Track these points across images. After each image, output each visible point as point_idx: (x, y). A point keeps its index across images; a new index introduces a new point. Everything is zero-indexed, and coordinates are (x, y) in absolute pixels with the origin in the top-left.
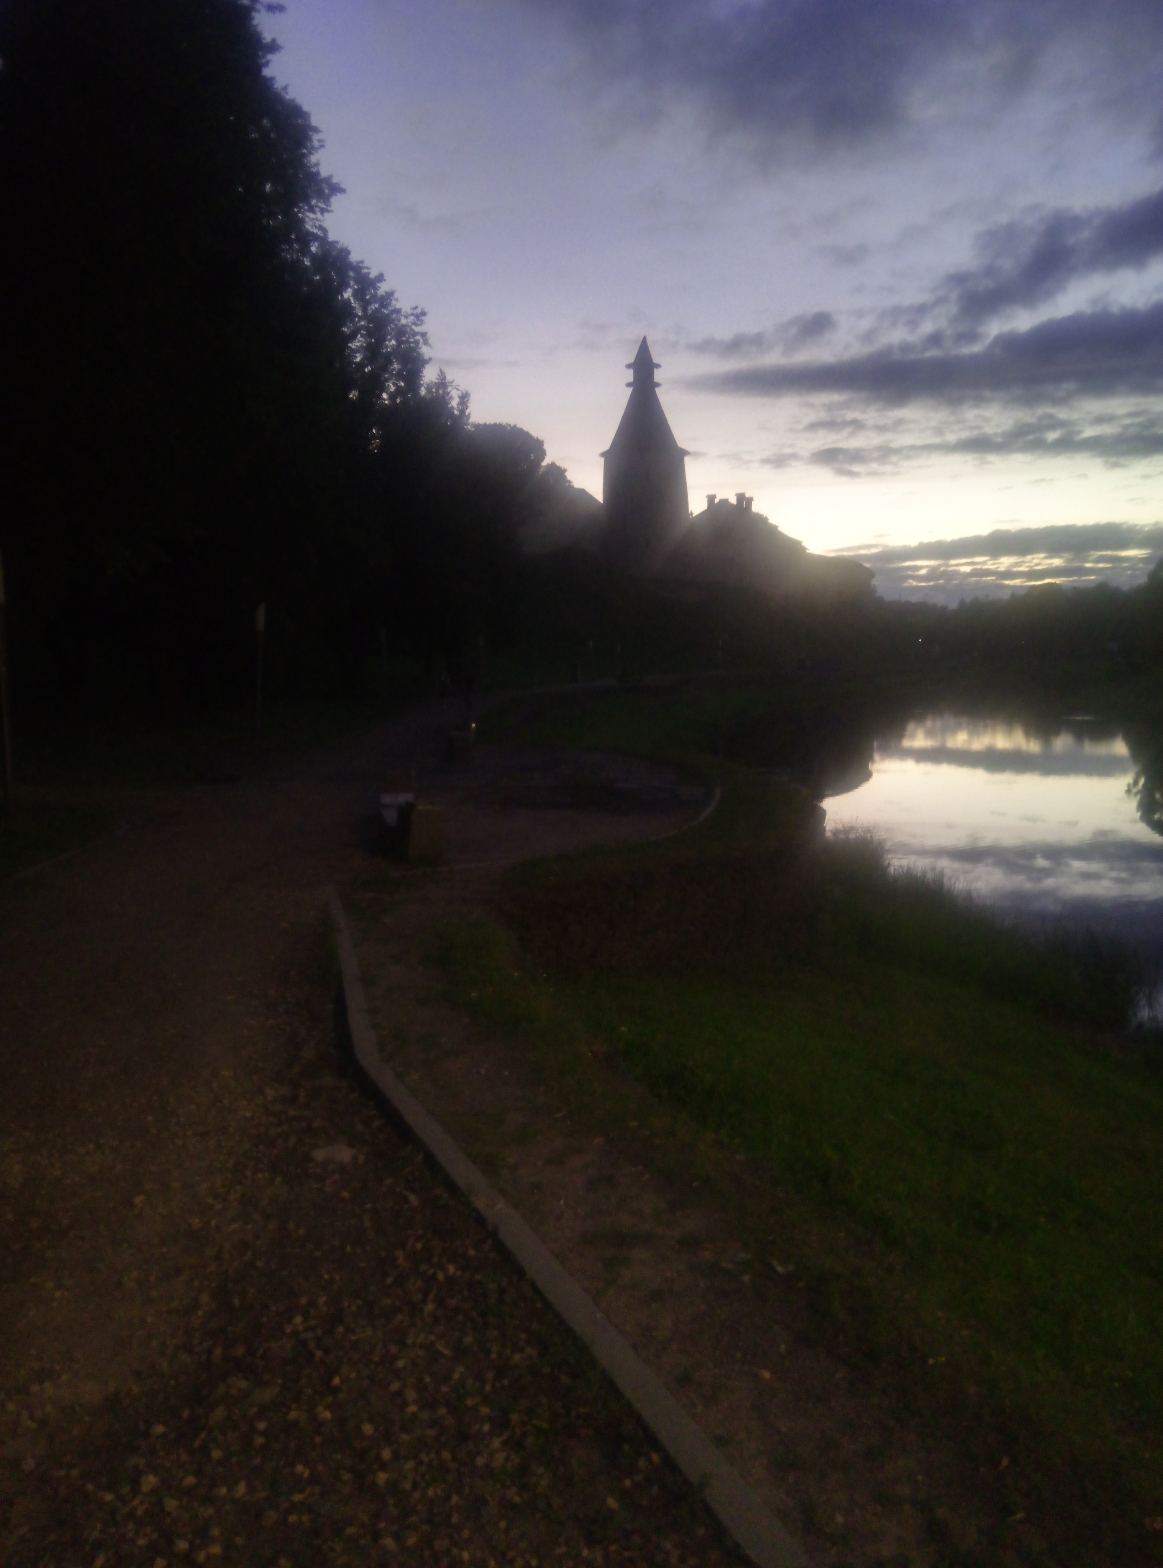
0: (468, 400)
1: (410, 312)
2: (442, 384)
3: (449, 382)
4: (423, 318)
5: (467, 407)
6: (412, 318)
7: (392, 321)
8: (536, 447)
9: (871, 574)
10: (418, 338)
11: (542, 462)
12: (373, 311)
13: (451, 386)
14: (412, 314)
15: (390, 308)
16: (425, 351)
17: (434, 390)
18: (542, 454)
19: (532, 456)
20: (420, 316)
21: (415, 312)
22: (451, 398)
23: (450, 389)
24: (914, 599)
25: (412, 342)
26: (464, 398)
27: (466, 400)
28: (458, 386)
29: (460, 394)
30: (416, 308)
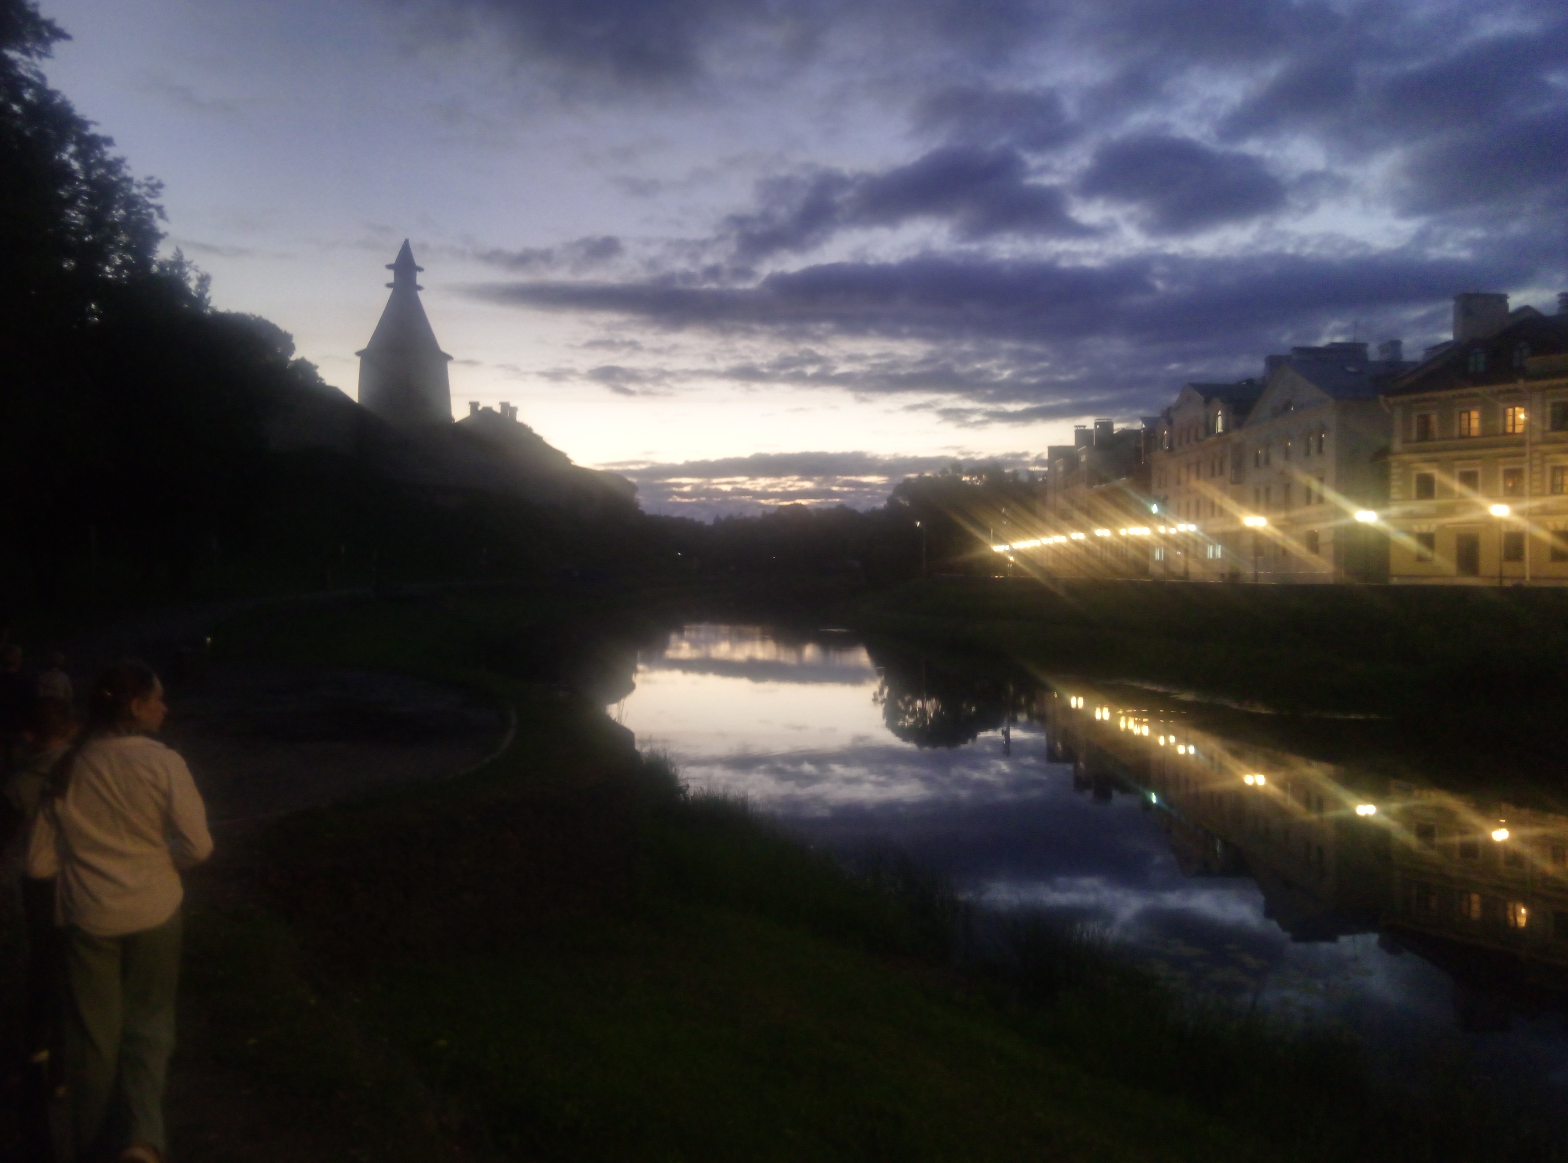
0: (209, 283)
1: (143, 181)
2: (179, 263)
3: (187, 262)
4: (160, 190)
5: (207, 290)
6: (145, 189)
7: (122, 190)
8: (286, 341)
9: (634, 488)
10: (152, 210)
11: (291, 356)
12: (99, 176)
13: (190, 266)
14: (146, 185)
15: (120, 176)
16: (161, 225)
17: (168, 269)
18: (291, 348)
19: (279, 350)
20: (156, 188)
21: (150, 182)
22: (189, 279)
23: (187, 269)
24: (677, 514)
25: (144, 214)
26: (204, 280)
27: (205, 283)
28: (198, 267)
29: (199, 275)
30: (151, 178)
